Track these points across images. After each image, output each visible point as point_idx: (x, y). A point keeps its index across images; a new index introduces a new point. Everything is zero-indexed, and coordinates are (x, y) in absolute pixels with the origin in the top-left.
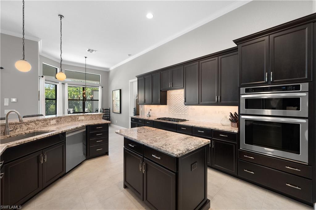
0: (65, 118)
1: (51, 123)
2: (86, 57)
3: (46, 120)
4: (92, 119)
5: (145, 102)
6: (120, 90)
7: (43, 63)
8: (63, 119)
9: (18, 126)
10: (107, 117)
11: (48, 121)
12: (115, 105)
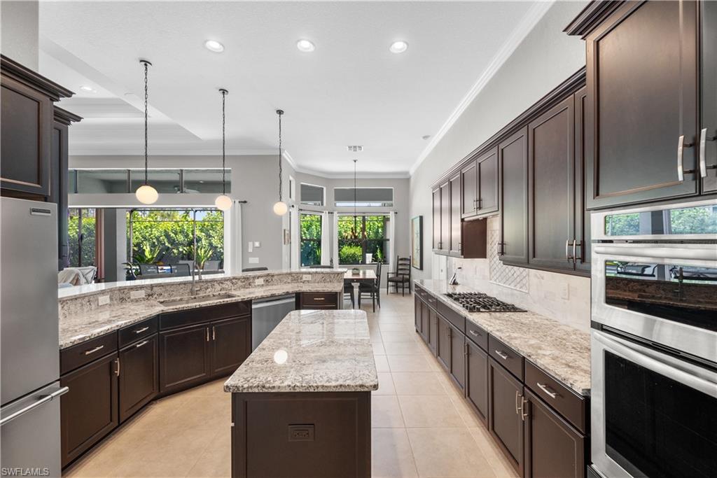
0: (281, 276)
1: (256, 284)
2: (355, 161)
3: (248, 278)
4: (325, 281)
5: (441, 248)
6: (421, 218)
7: (302, 183)
8: (275, 277)
9: (209, 284)
10: (402, 276)
11: (251, 281)
12: (415, 251)
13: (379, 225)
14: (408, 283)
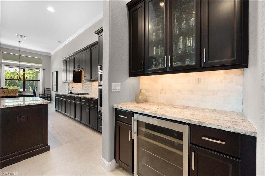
2: (20, 42)
5: (66, 81)
6: (57, 72)
10: (47, 96)
12: (54, 85)
13: (31, 76)
14: (50, 98)
